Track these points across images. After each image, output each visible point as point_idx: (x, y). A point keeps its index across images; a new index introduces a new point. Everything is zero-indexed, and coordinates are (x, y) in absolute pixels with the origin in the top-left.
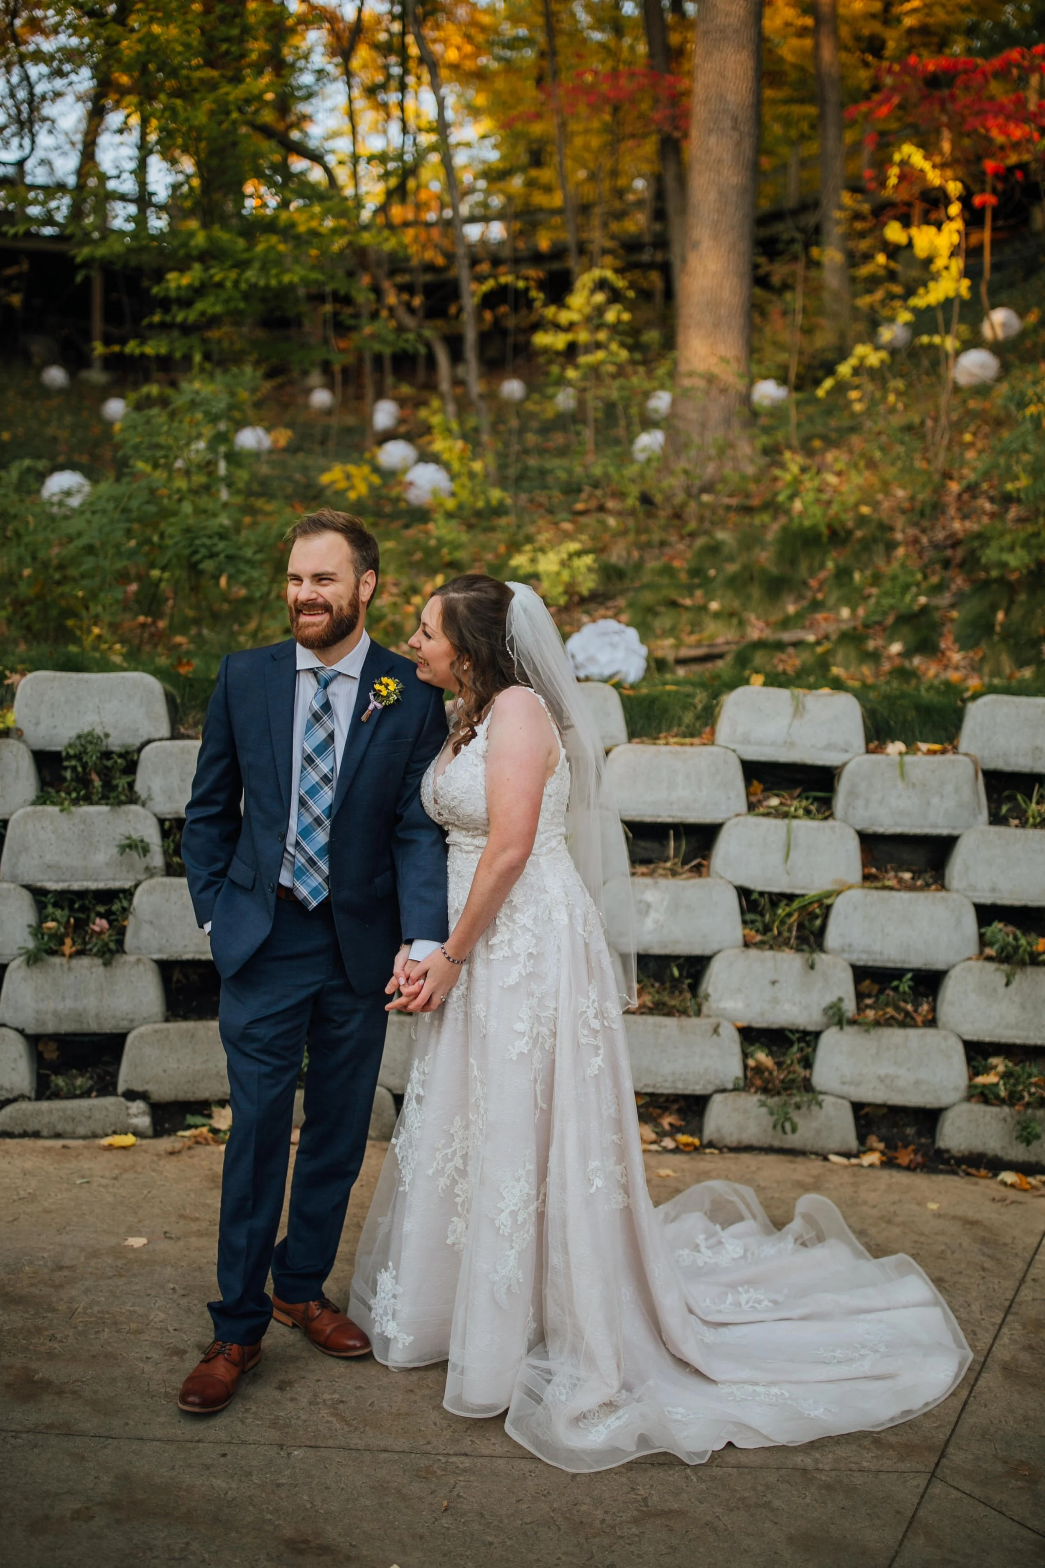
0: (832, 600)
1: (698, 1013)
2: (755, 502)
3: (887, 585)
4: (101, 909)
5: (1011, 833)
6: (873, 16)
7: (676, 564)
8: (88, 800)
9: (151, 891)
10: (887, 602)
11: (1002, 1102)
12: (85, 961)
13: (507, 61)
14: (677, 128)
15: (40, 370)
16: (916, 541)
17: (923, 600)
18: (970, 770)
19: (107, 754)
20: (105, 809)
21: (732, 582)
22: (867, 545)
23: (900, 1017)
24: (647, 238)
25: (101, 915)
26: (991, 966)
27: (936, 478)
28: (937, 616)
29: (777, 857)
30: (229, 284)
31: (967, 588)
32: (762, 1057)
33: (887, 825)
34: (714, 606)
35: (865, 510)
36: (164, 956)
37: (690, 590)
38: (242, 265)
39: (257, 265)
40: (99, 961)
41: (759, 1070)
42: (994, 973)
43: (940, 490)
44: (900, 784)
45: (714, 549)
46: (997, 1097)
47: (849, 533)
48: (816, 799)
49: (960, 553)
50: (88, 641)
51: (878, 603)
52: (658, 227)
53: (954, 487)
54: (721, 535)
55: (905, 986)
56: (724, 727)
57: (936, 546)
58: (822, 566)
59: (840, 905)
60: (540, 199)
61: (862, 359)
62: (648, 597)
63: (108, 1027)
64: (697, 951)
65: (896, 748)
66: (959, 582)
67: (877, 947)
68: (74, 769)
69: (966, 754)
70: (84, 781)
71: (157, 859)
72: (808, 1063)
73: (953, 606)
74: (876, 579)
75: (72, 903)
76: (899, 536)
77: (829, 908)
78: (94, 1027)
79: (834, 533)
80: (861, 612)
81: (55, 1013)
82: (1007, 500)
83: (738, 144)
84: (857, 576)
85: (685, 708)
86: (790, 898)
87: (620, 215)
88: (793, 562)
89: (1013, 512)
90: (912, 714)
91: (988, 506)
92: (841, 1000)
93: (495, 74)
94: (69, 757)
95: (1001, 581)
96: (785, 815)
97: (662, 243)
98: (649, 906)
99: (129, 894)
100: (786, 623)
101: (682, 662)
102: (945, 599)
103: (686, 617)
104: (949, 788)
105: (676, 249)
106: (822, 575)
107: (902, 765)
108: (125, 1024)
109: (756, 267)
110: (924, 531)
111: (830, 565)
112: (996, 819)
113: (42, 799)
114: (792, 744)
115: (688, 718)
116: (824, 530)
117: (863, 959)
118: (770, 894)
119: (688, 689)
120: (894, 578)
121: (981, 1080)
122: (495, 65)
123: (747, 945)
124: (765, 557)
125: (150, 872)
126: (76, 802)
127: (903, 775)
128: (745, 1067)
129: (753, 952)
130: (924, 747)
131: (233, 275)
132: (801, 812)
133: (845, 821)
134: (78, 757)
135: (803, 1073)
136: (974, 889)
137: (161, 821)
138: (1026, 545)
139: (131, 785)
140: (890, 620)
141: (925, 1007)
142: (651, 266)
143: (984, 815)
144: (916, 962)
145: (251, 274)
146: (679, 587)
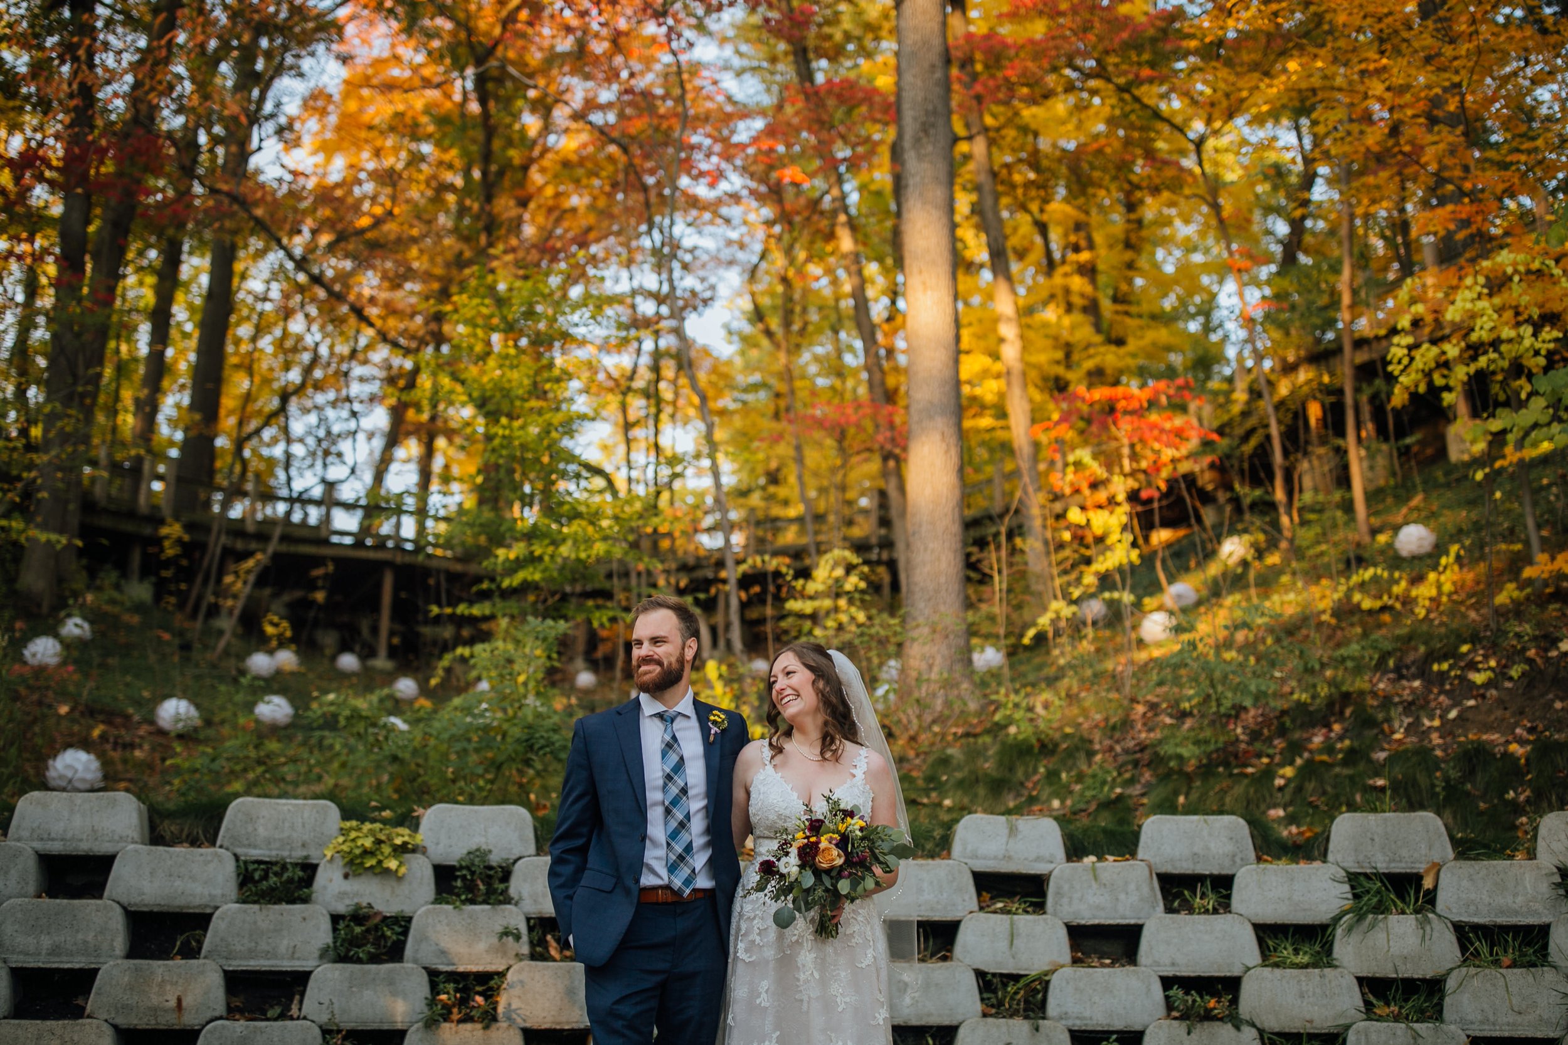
0: (1044, 796)
2: (978, 730)
3: (1089, 781)
4: (479, 989)
5: (1182, 917)
6: (1058, 362)
7: (914, 774)
8: (473, 902)
9: (520, 971)
10: (1089, 794)
12: (469, 1026)
13: (745, 403)
14: (897, 445)
15: (334, 658)
16: (1111, 749)
17: (1118, 790)
18: (1146, 872)
19: (490, 868)
20: (487, 908)
21: (960, 784)
22: (1071, 753)
24: (874, 540)
25: (480, 994)
26: (1176, 1023)
27: (1126, 703)
28: (1131, 802)
29: (1003, 945)
30: (547, 558)
31: (1154, 781)
33: (1088, 917)
34: (947, 802)
35: (1068, 730)
36: (528, 1025)
37: (927, 792)
38: (555, 543)
39: (569, 543)
40: (479, 1026)
42: (1178, 1028)
43: (1128, 711)
44: (1094, 885)
45: (945, 762)
47: (1056, 745)
48: (1032, 904)
49: (1146, 756)
51: (1082, 795)
52: (883, 531)
53: (1140, 709)
54: (950, 751)
56: (957, 848)
57: (1126, 751)
58: (1035, 771)
59: (1055, 980)
60: (777, 511)
61: (1057, 613)
64: (946, 1022)
65: (1089, 859)
66: (1147, 776)
67: (1087, 1014)
68: (464, 878)
69: (1143, 861)
70: (470, 887)
71: (525, 949)
73: (1143, 795)
74: (1080, 778)
75: (458, 982)
76: (1097, 747)
77: (1048, 982)
79: (1043, 746)
80: (1069, 802)
82: (1183, 715)
83: (947, 452)
84: (1064, 775)
85: (927, 839)
86: (1016, 978)
87: (850, 523)
88: (1011, 769)
89: (1188, 723)
90: (1100, 837)
91: (1168, 721)
93: (733, 413)
94: (461, 868)
95: (1181, 772)
96: (1009, 912)
97: (887, 544)
98: (906, 985)
99: (502, 975)
102: (1136, 790)
103: (924, 812)
104: (1132, 887)
105: (900, 546)
106: (1036, 778)
107: (1094, 869)
109: (968, 555)
110: (1118, 742)
111: (1042, 770)
112: (1169, 910)
113: (438, 900)
114: (1010, 858)
115: (929, 846)
116: (1034, 741)
117: (1078, 1025)
118: (1002, 975)
120: (1094, 776)
122: (732, 406)
123: (985, 1015)
124: (988, 766)
125: (519, 958)
126: (464, 903)
127: (1096, 878)
129: (990, 1020)
130: (1110, 858)
131: (550, 550)
132: (1020, 911)
133: (1055, 914)
134: (468, 869)
136: (1157, 964)
137: (528, 919)
138: (1197, 743)
139: (506, 890)
140: (1093, 807)
142: (879, 562)
143: (1161, 907)
144: (1119, 1025)
145: (565, 550)
146: (918, 789)
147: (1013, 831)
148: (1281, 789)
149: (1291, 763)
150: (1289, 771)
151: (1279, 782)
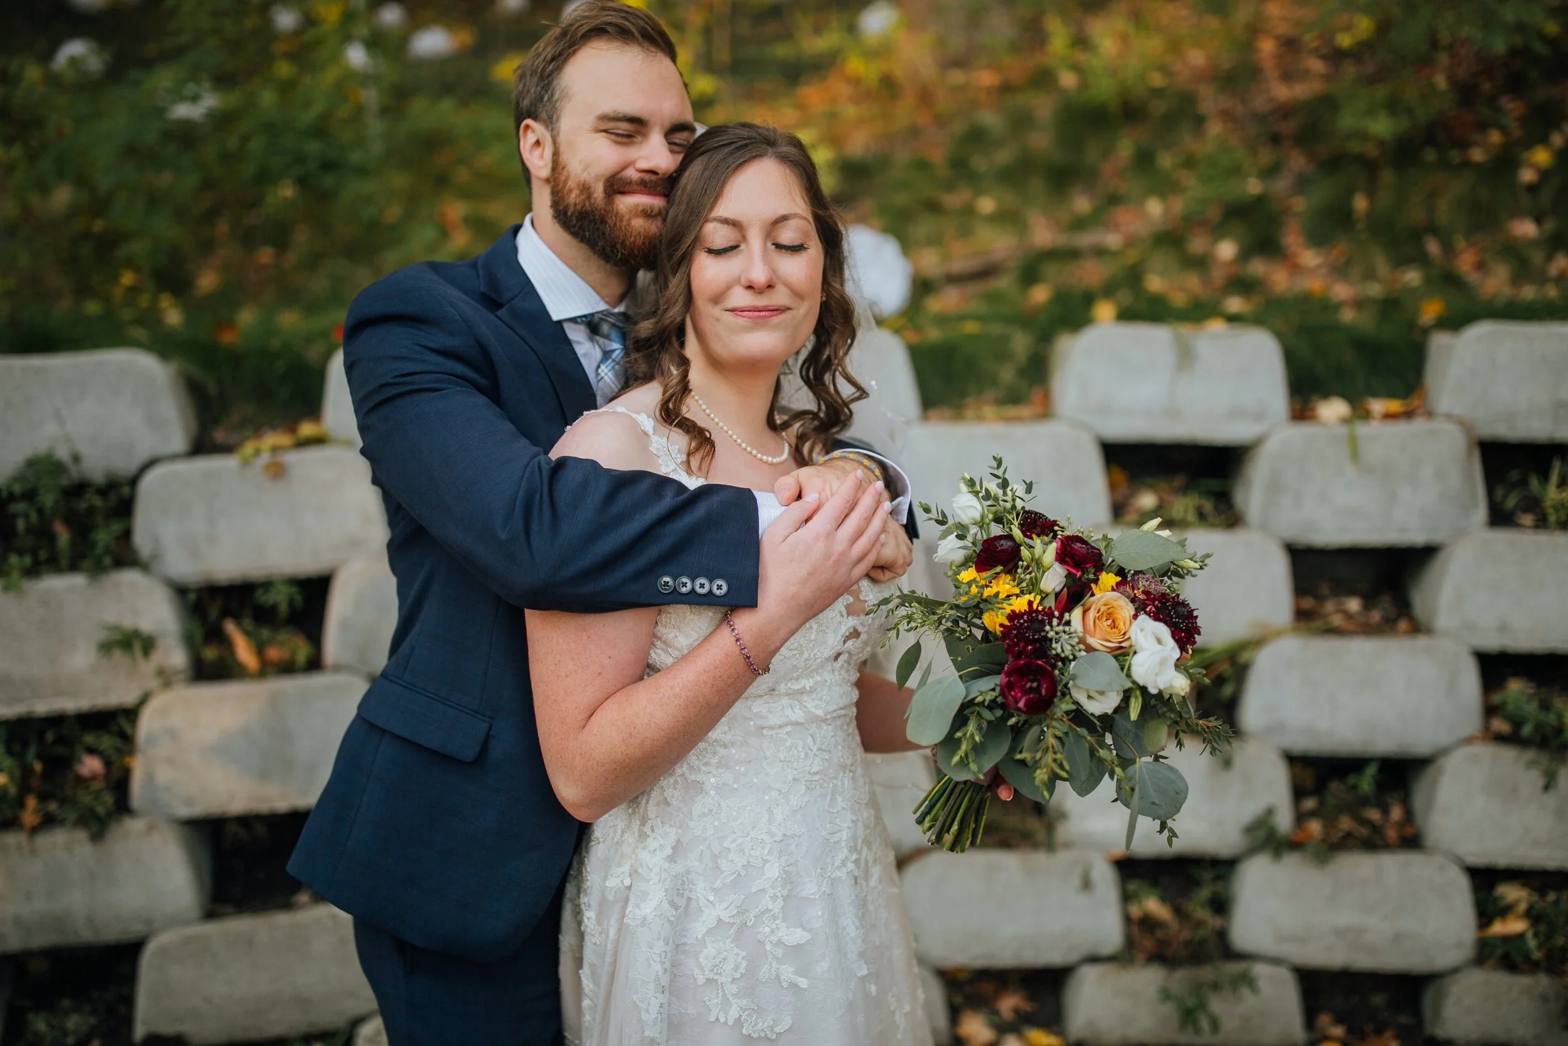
0: (1133, 191)
1: (1050, 846)
3: (1205, 168)
4: (90, 742)
5: (1525, 538)
7: (931, 155)
8: (54, 565)
9: (167, 707)
11: (1533, 967)
12: (58, 836)
16: (1232, 112)
17: (1253, 187)
18: (1459, 442)
19: (80, 488)
20: (78, 580)
21: (1006, 174)
22: (1168, 120)
23: (1364, 831)
25: (90, 751)
26: (1508, 754)
27: (1240, 37)
28: (1275, 207)
31: (1310, 169)
32: (1153, 905)
35: (1155, 81)
40: (82, 834)
41: (1148, 923)
42: (1514, 764)
43: (1249, 49)
44: (1353, 471)
45: (976, 137)
46: (1527, 958)
47: (1145, 106)
49: (1292, 126)
50: (118, 293)
51: (1196, 195)
53: (1267, 47)
54: (983, 117)
55: (1366, 782)
56: (1065, 390)
57: (1258, 118)
58: (1115, 150)
59: (1260, 662)
62: (901, 199)
63: (111, 934)
65: (1333, 410)
66: (1297, 162)
67: (1322, 725)
68: (26, 516)
69: (1449, 417)
70: (43, 533)
71: (177, 657)
72: (1221, 906)
73: (1293, 192)
74: (1190, 162)
75: (41, 735)
76: (1207, 108)
77: (1244, 667)
78: (86, 936)
80: (1176, 205)
81: (18, 922)
82: (1336, 56)
84: (1163, 159)
85: (997, 359)
88: (1078, 146)
90: (1351, 355)
91: (1317, 66)
92: (1270, 812)
94: (14, 498)
95: (1356, 156)
96: (1171, 523)
99: (131, 713)
100: (1079, 224)
101: (954, 279)
102: (1282, 184)
103: (950, 221)
104: (1426, 472)
106: (1117, 160)
107: (1351, 440)
108: (136, 929)
110: (1238, 100)
111: (1125, 147)
112: (1499, 518)
114: (1177, 412)
115: (1007, 374)
117: (1302, 744)
119: (996, 329)
120: (1211, 160)
121: (1499, 928)
124: (1041, 141)
125: (166, 678)
126: (33, 571)
127: (1355, 454)
128: (1128, 920)
130: (1378, 406)
132: (1191, 517)
133: (1262, 529)
134: (30, 496)
135: (1214, 922)
136: (1470, 626)
137: (180, 593)
139: (126, 535)
140: (1215, 214)
141: (1396, 813)
143: (1481, 513)
144: (1383, 746)
146: (938, 182)
147: (1185, 357)
148: (1532, 189)
149: (1544, 140)
150: (1542, 156)
151: (1527, 176)
